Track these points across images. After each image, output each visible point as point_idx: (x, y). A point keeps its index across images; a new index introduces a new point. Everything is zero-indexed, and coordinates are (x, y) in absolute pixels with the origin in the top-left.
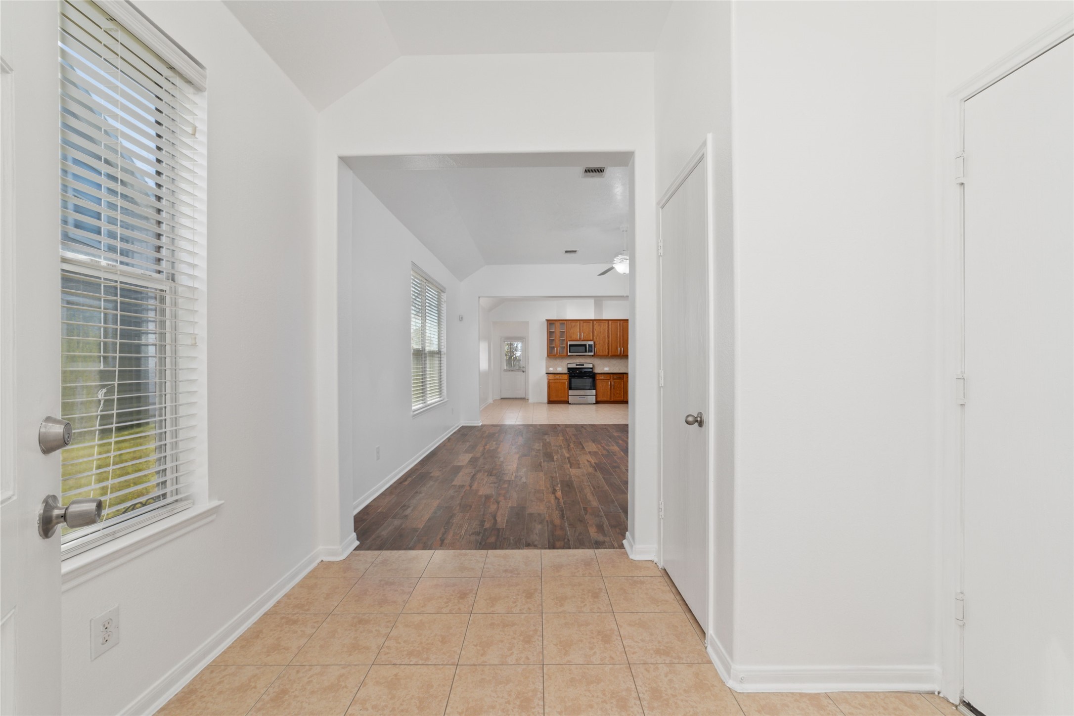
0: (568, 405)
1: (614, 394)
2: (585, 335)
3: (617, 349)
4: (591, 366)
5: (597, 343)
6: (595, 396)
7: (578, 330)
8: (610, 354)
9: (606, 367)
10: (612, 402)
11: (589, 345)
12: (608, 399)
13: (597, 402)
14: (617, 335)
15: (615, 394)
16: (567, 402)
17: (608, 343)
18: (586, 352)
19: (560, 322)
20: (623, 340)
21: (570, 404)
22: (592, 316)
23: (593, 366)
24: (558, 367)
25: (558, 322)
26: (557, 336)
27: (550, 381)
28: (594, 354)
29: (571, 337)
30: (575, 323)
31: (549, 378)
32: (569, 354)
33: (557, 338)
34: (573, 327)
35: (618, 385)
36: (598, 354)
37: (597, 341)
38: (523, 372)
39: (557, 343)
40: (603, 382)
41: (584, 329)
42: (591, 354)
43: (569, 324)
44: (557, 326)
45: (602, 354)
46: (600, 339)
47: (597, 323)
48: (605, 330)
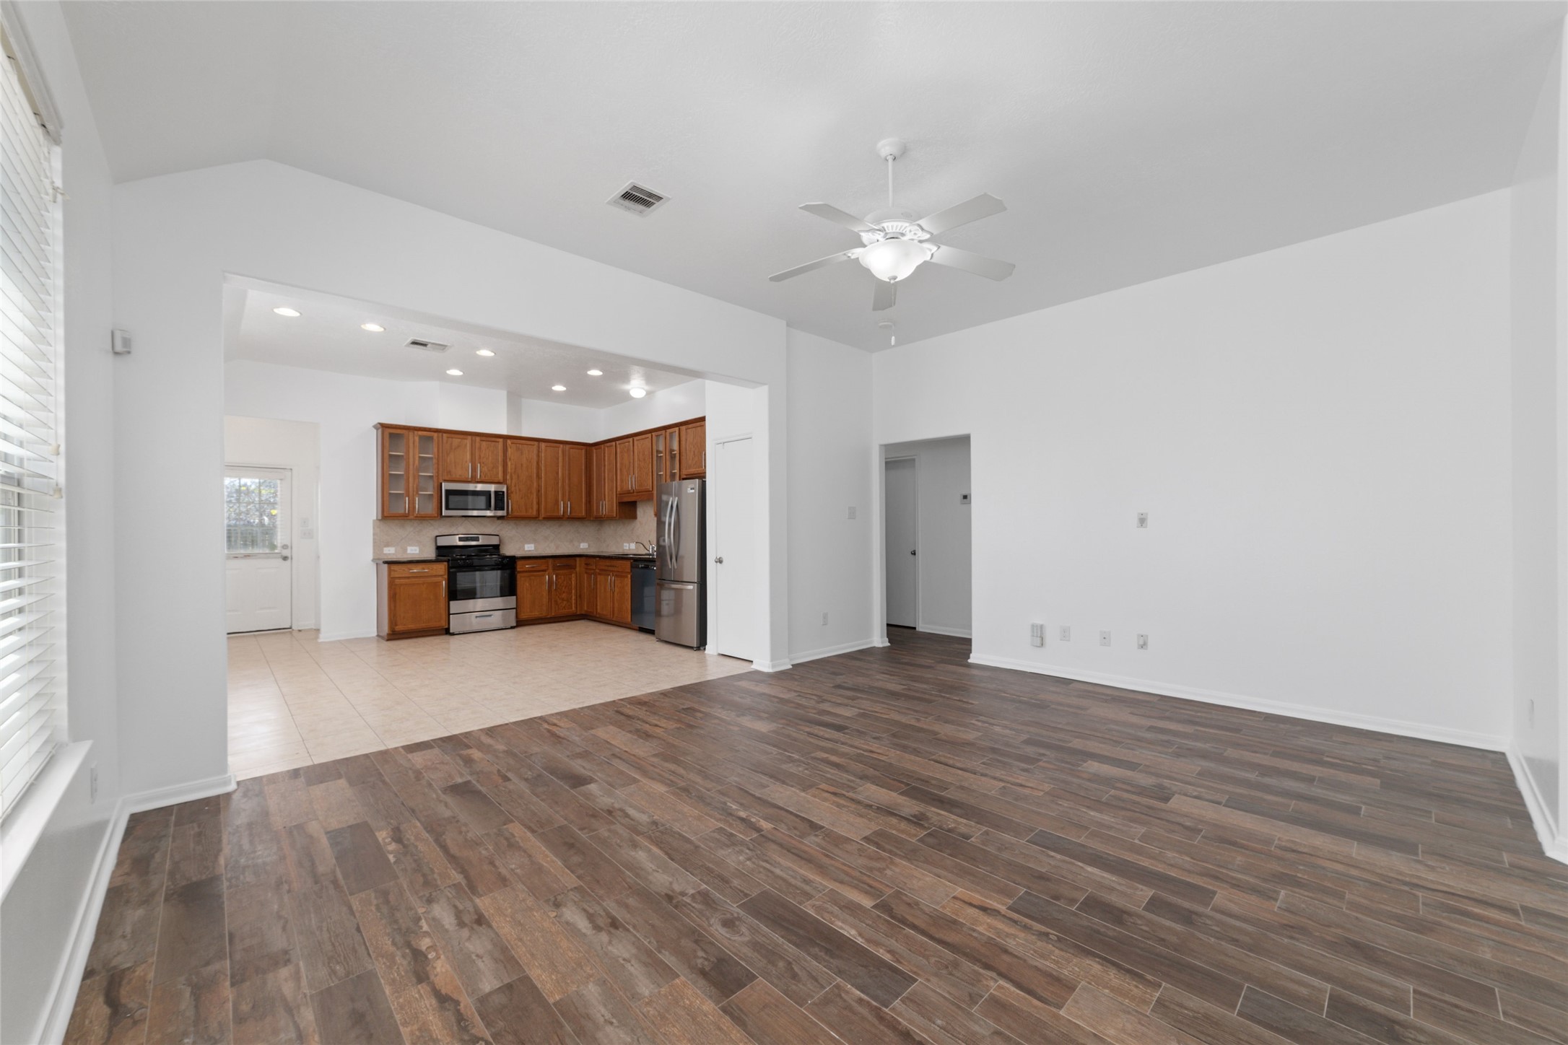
0: (447, 637)
1: (556, 601)
2: (485, 469)
3: (557, 503)
4: (494, 541)
5: (513, 489)
6: (515, 610)
7: (468, 456)
8: (543, 514)
9: (529, 543)
10: (554, 618)
11: (496, 492)
12: (544, 614)
13: (520, 623)
14: (557, 473)
15: (559, 601)
16: (447, 631)
17: (539, 491)
18: (488, 507)
19: (420, 433)
20: (569, 486)
21: (453, 634)
22: (500, 427)
23: (500, 541)
24: (410, 545)
25: (416, 432)
26: (411, 467)
27: (397, 581)
28: (505, 514)
29: (450, 472)
30: (459, 440)
31: (392, 573)
32: (444, 512)
33: (411, 472)
34: (455, 449)
35: (565, 583)
36: (516, 514)
37: (513, 485)
38: (285, 558)
39: (411, 485)
40: (533, 578)
41: (482, 456)
42: (500, 513)
43: (445, 441)
44: (411, 441)
45: (523, 514)
46: (520, 482)
47: (515, 445)
48: (530, 462)
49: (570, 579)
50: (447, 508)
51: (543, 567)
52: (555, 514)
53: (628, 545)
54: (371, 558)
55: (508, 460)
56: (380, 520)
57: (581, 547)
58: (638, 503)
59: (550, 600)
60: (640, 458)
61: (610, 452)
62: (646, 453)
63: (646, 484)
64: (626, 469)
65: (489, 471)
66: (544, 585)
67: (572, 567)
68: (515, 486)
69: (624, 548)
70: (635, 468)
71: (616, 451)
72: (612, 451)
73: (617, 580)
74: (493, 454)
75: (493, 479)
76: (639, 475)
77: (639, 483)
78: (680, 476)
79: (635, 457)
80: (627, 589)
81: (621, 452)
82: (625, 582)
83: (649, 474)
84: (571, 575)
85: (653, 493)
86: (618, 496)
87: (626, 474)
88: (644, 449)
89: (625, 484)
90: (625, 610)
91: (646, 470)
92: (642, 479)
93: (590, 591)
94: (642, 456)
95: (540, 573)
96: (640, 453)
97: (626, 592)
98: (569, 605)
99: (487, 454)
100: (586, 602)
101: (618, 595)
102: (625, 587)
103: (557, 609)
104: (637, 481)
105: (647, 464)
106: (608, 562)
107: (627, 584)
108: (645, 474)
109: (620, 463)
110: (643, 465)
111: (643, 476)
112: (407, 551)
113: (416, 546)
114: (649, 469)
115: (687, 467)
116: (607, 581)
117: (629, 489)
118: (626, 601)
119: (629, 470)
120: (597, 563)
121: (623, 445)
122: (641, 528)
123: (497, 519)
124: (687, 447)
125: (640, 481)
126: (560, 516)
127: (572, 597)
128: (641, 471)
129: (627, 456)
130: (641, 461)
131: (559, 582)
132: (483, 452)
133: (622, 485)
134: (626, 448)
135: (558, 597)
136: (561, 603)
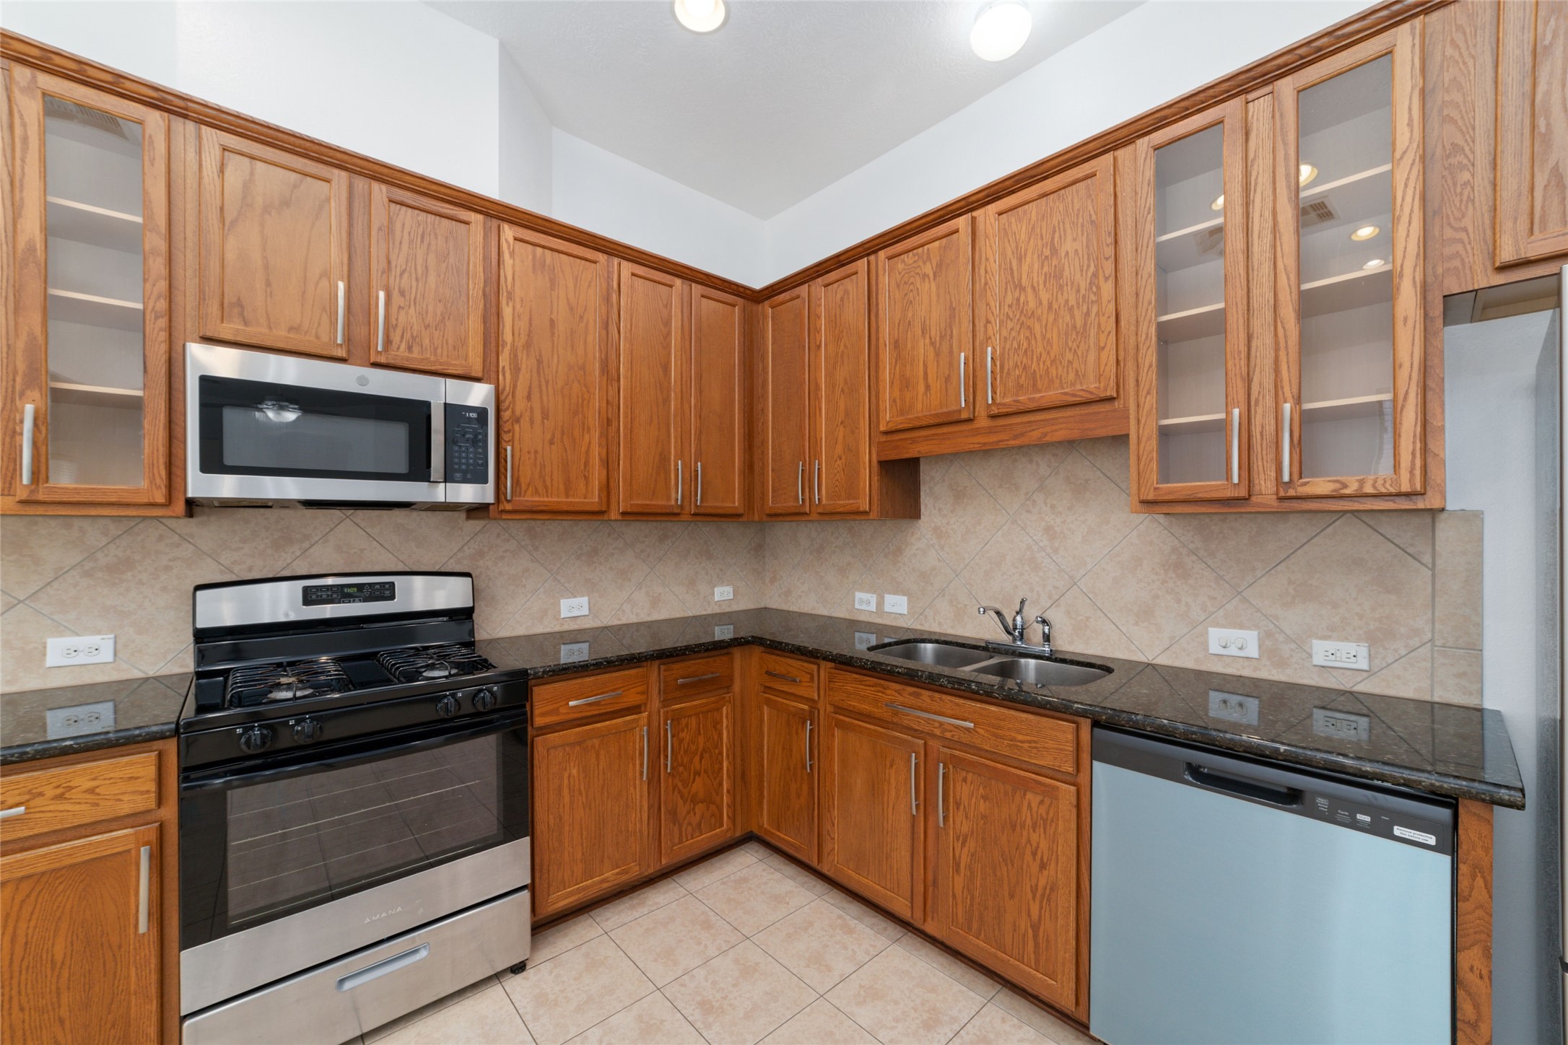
1: (673, 811)
2: (411, 317)
3: (664, 463)
4: (449, 594)
5: (520, 406)
6: (526, 894)
7: (335, 253)
8: (620, 503)
11: (452, 411)
14: (666, 368)
15: (682, 807)
17: (609, 420)
18: (418, 470)
20: (700, 415)
23: (475, 597)
24: (63, 629)
28: (489, 498)
29: (238, 304)
30: (293, 175)
35: (701, 740)
36: (529, 499)
37: (521, 392)
40: (596, 742)
41: (399, 262)
42: (467, 493)
45: (556, 499)
46: (547, 383)
47: (530, 247)
48: (581, 317)
49: (717, 724)
50: (213, 462)
51: (632, 698)
52: (660, 502)
53: (873, 599)
55: (503, 300)
57: (716, 598)
58: (923, 467)
59: (655, 809)
60: (1024, 277)
61: (839, 296)
62: (1069, 246)
63: (1072, 376)
64: (928, 336)
65: (427, 327)
66: (633, 759)
67: (721, 684)
68: (529, 398)
69: (857, 606)
70: (988, 322)
71: (874, 288)
72: (848, 294)
73: (965, 780)
74: (444, 265)
75: (444, 359)
76: (1015, 345)
77: (1019, 377)
78: (1425, 290)
79: (986, 284)
80: (1044, 845)
81: (898, 286)
82: (1029, 806)
83: (1093, 332)
84: (719, 709)
85: (1126, 409)
86: (884, 438)
87: (931, 354)
88: (1054, 231)
89: (925, 393)
90: (1030, 931)
91: (1068, 318)
92: (1039, 359)
93: (789, 769)
94: (1036, 266)
95: (620, 720)
96: (1020, 260)
97: (1034, 854)
98: (713, 815)
99: (420, 261)
100: (765, 801)
101: (963, 844)
102: (1023, 827)
103: (676, 841)
104: (1006, 371)
105: (1078, 291)
106: (896, 693)
107: (1045, 821)
108: (1059, 333)
109: (897, 322)
110: (1045, 303)
111: (1050, 343)
112: (44, 655)
113: (99, 633)
114: (1095, 309)
115: (1543, 217)
116: (891, 766)
117: (954, 408)
118: (1034, 892)
119: (948, 337)
120: (829, 682)
121: (914, 255)
122: (942, 548)
123: (463, 515)
124: (1548, 94)
125: (1025, 368)
126: (672, 506)
127: (721, 784)
128: (1029, 328)
129: (938, 288)
130: (1033, 288)
131: (681, 741)
132: (405, 247)
133: (907, 400)
134: (928, 264)
135: (680, 792)
136: (688, 812)
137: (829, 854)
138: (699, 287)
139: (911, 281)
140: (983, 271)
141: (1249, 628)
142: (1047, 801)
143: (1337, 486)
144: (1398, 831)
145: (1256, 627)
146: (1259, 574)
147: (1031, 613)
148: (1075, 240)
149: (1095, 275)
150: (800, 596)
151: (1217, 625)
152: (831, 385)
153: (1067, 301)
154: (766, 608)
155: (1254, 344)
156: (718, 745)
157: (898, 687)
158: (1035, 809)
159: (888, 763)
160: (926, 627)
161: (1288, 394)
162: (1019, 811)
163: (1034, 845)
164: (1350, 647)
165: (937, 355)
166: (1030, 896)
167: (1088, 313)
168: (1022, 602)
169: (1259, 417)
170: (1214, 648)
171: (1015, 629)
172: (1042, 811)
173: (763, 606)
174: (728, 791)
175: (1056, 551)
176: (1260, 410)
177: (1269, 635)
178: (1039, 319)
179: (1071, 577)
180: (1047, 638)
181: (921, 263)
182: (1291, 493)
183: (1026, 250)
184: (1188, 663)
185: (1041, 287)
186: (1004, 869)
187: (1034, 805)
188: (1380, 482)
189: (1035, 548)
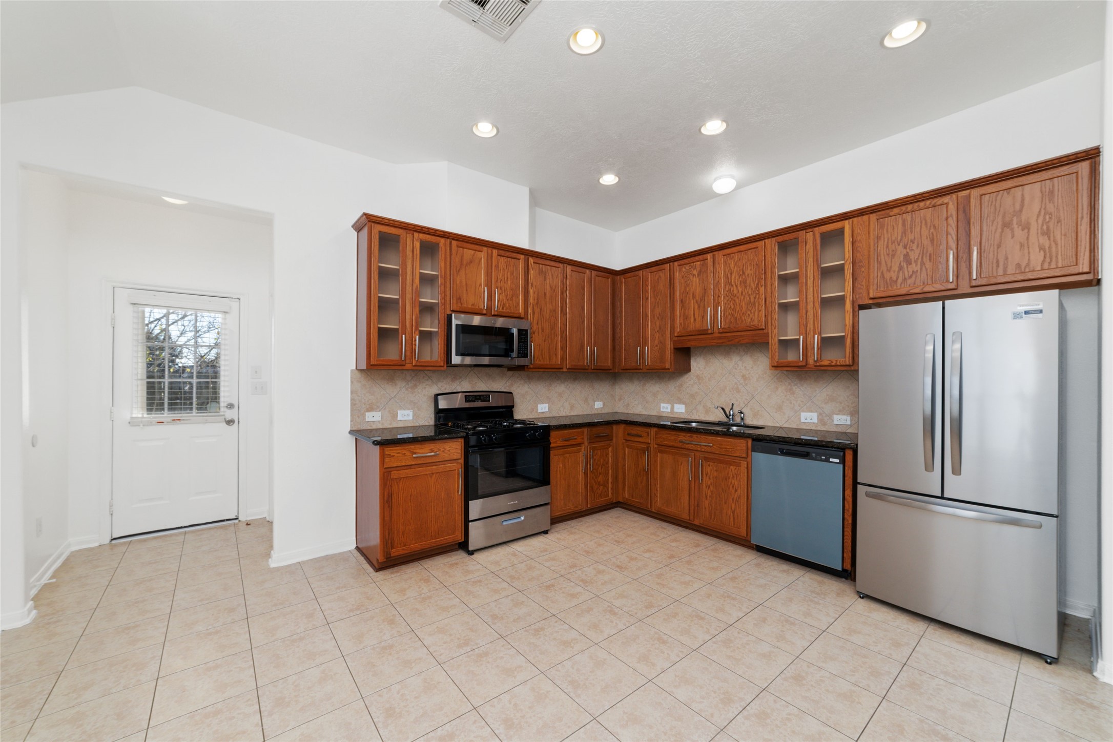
0: (465, 556)
2: (503, 296)
3: (582, 349)
7: (484, 277)
8: (568, 364)
9: (543, 402)
10: (590, 510)
11: (519, 332)
12: (579, 507)
13: (554, 522)
14: (583, 309)
15: (596, 487)
16: (466, 547)
17: (564, 332)
19: (422, 236)
21: (474, 551)
22: (522, 237)
23: (511, 400)
24: (401, 408)
25: (416, 235)
26: (409, 289)
27: (395, 474)
29: (460, 298)
30: (473, 252)
31: (387, 460)
32: (456, 360)
33: (409, 296)
34: (466, 265)
35: (602, 460)
38: (230, 422)
39: (408, 317)
41: (500, 277)
43: (454, 251)
44: (409, 248)
46: (543, 317)
47: (538, 265)
48: (554, 290)
49: (607, 454)
50: (459, 352)
51: (579, 440)
52: (581, 364)
53: (669, 406)
54: (349, 429)
55: (530, 286)
56: (361, 371)
57: (596, 407)
58: (692, 351)
59: (586, 485)
60: (733, 281)
61: (656, 278)
62: (748, 272)
63: (749, 320)
64: (695, 299)
65: (508, 300)
66: (579, 464)
67: (609, 438)
68: (538, 324)
69: (662, 410)
70: (719, 296)
71: (672, 276)
72: (661, 278)
73: (709, 465)
74: (512, 276)
75: (513, 311)
76: (729, 306)
77: (731, 318)
78: (853, 302)
79: (718, 282)
80: (736, 483)
81: (683, 277)
82: (732, 471)
83: (757, 305)
84: (608, 448)
85: (768, 333)
86: (676, 339)
87: (696, 307)
88: (744, 266)
89: (694, 322)
90: (732, 514)
91: (748, 298)
92: (738, 312)
93: (637, 473)
94: (737, 278)
95: (575, 448)
96: (731, 274)
97: (733, 487)
98: (606, 491)
99: (506, 276)
100: (626, 487)
101: (709, 489)
102: (729, 478)
103: (593, 499)
104: (725, 316)
105: (752, 289)
106: (683, 437)
107: (737, 475)
108: (745, 304)
109: (682, 292)
110: (740, 291)
111: (742, 307)
112: (397, 416)
113: (409, 409)
114: (757, 296)
115: (880, 285)
116: (681, 464)
117: (705, 328)
118: (733, 500)
119: (703, 301)
120: (656, 435)
121: (689, 266)
122: (700, 384)
123: (506, 369)
124: (880, 250)
125: (733, 315)
126: (585, 366)
127: (608, 479)
128: (734, 300)
129: (699, 280)
130: (736, 286)
131: (595, 459)
132: (502, 271)
133: (686, 324)
134: (695, 270)
135: (594, 480)
136: (597, 489)
137: (655, 503)
138: (596, 272)
139: (688, 276)
140: (717, 277)
141: (814, 412)
142: (738, 468)
143: (830, 362)
144: (831, 460)
145: (816, 411)
146: (817, 392)
147: (736, 409)
148: (751, 270)
149: (758, 284)
150: (634, 407)
151: (804, 411)
152: (653, 315)
153: (748, 292)
154: (616, 412)
155: (808, 314)
156: (608, 463)
157: (684, 434)
158: (733, 472)
159: (680, 464)
160: (693, 418)
161: (817, 332)
162: (728, 473)
163: (733, 484)
164: (845, 417)
165: (699, 307)
166: (732, 502)
167: (755, 298)
168: (733, 405)
169: (809, 338)
170: (803, 420)
171: (730, 416)
172: (736, 472)
173: (615, 411)
174: (611, 483)
175: (746, 385)
176: (809, 336)
177: (820, 414)
178: (738, 298)
179: (753, 395)
180: (742, 419)
181: (692, 269)
182: (818, 364)
183: (733, 271)
184: (794, 426)
185: (739, 285)
186: (723, 494)
187: (733, 470)
188: (841, 361)
189: (738, 384)
